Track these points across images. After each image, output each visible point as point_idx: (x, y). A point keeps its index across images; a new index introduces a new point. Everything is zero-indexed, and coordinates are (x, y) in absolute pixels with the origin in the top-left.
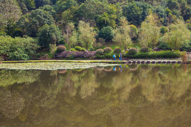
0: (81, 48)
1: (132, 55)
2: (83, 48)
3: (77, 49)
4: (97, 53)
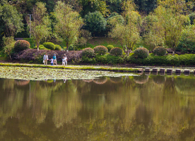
0: (55, 46)
1: (140, 60)
2: (58, 46)
3: (48, 47)
4: (83, 54)
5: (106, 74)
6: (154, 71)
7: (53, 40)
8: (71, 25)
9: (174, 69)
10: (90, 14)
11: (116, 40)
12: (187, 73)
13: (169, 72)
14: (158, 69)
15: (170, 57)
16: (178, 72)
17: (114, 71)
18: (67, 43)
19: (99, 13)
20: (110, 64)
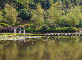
0: (5, 25)
1: (44, 30)
2: (7, 25)
3: (2, 25)
4: (19, 28)
5: (30, 37)
6: (51, 35)
7: (4, 22)
8: (13, 15)
9: (59, 34)
10: (21, 10)
11: (33, 21)
12: (64, 35)
13: (57, 35)
14: (52, 34)
15: (57, 29)
16: (60, 35)
17: (33, 35)
18: (11, 23)
19: (26, 9)
20: (31, 33)
